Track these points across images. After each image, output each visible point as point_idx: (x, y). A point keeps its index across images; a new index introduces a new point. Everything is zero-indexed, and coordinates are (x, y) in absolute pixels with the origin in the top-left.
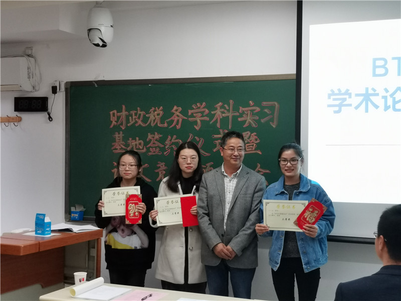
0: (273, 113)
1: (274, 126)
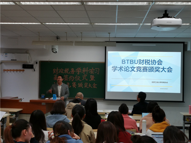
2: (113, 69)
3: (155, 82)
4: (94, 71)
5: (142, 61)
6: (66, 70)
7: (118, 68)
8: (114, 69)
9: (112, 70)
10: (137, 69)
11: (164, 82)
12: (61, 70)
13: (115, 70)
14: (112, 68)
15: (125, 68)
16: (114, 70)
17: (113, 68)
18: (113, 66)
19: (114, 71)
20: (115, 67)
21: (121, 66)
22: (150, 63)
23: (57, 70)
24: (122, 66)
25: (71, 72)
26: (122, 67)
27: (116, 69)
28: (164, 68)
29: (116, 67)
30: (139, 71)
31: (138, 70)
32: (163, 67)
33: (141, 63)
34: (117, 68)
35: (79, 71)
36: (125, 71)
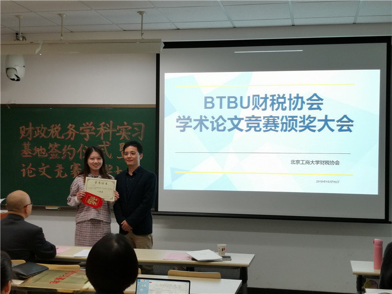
0: (140, 131)
1: (141, 140)
2: (179, 124)
3: (301, 162)
4: (129, 131)
5: (261, 101)
6: (55, 130)
7: (195, 120)
8: (183, 125)
9: (177, 127)
10: (248, 124)
11: (327, 162)
12: (40, 129)
13: (185, 127)
14: (177, 121)
15: (212, 120)
16: (182, 129)
17: (181, 123)
18: (179, 117)
19: (181, 131)
20: (186, 118)
21: (201, 116)
22: (287, 105)
23: (31, 128)
24: (205, 117)
25: (68, 135)
26: (203, 118)
27: (187, 123)
28: (328, 119)
29: (189, 118)
30: (253, 129)
31: (251, 127)
32: (326, 116)
33: (261, 106)
34: (191, 121)
35: (87, 130)
36: (215, 128)
